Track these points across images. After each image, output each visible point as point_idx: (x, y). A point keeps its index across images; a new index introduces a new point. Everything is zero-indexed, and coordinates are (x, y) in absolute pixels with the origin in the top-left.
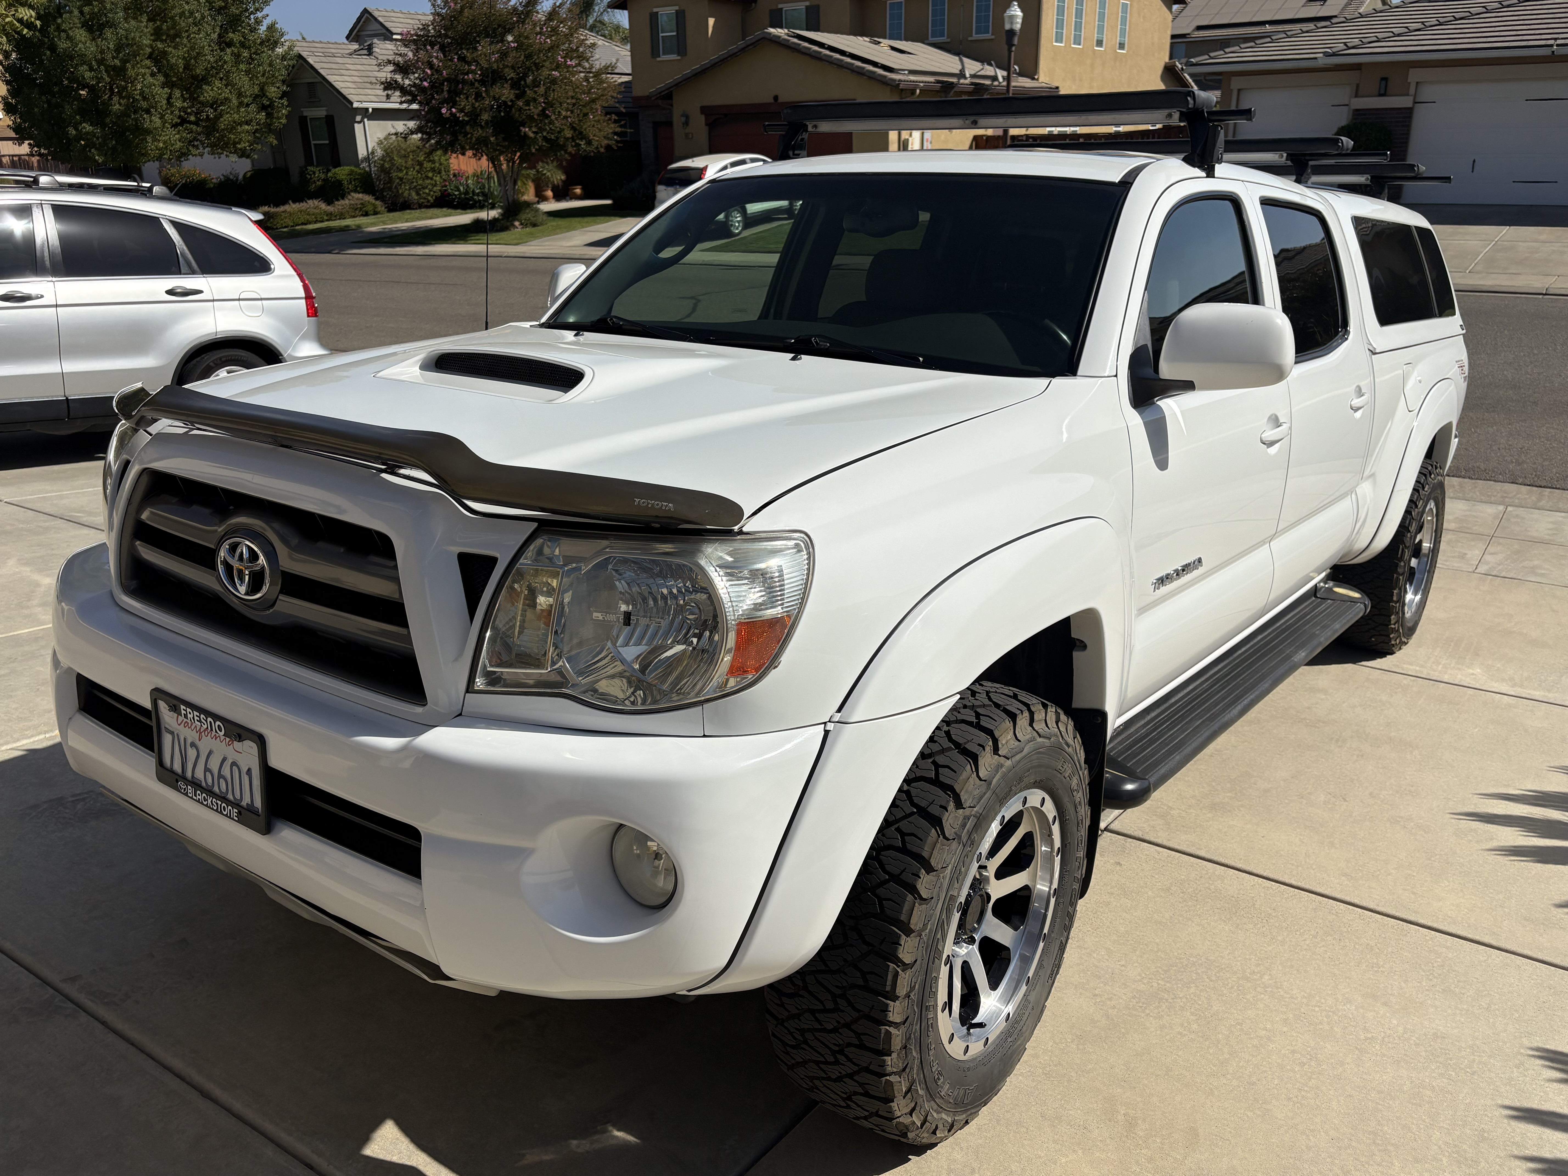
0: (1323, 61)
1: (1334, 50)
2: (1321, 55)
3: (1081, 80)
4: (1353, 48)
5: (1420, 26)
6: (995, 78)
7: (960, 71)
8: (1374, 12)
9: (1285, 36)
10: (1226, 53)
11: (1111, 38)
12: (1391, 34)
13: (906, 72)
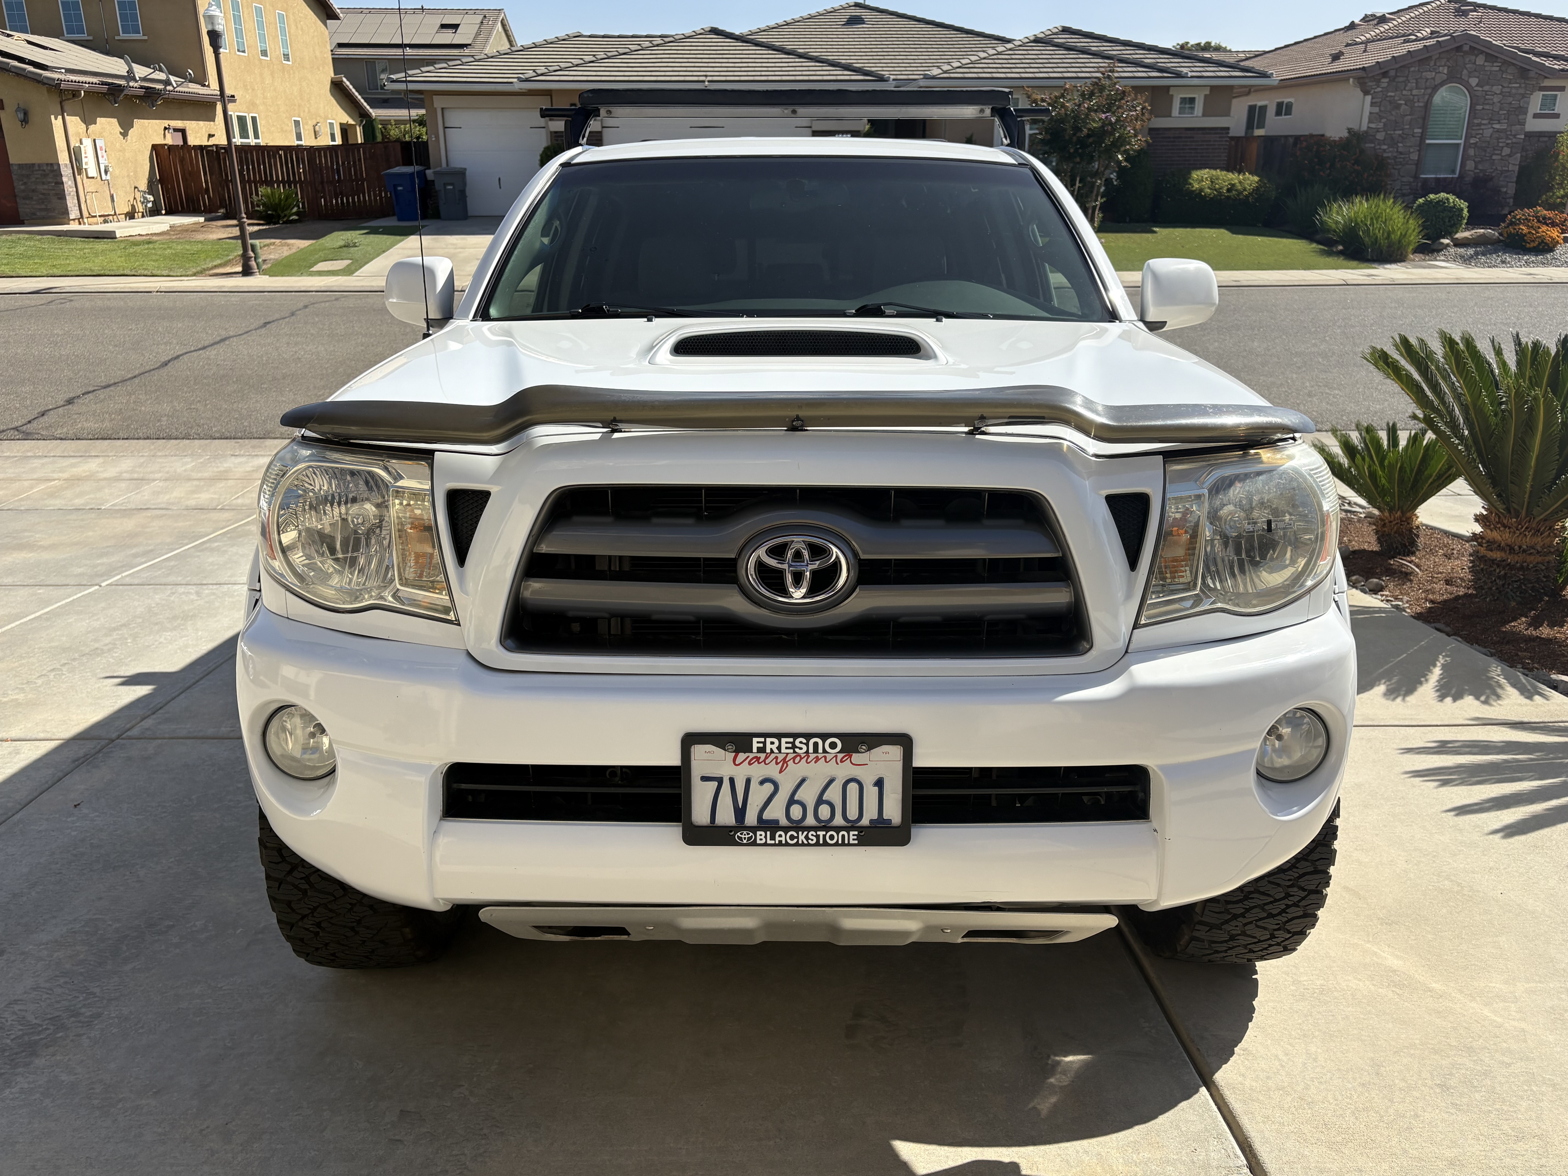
0: (518, 86)
1: (527, 76)
2: (515, 80)
3: (253, 90)
4: (542, 75)
5: (591, 58)
6: (167, 83)
7: (128, 72)
8: (545, 43)
9: (473, 60)
10: (423, 72)
11: (276, 50)
12: (570, 65)
13: (63, 71)
